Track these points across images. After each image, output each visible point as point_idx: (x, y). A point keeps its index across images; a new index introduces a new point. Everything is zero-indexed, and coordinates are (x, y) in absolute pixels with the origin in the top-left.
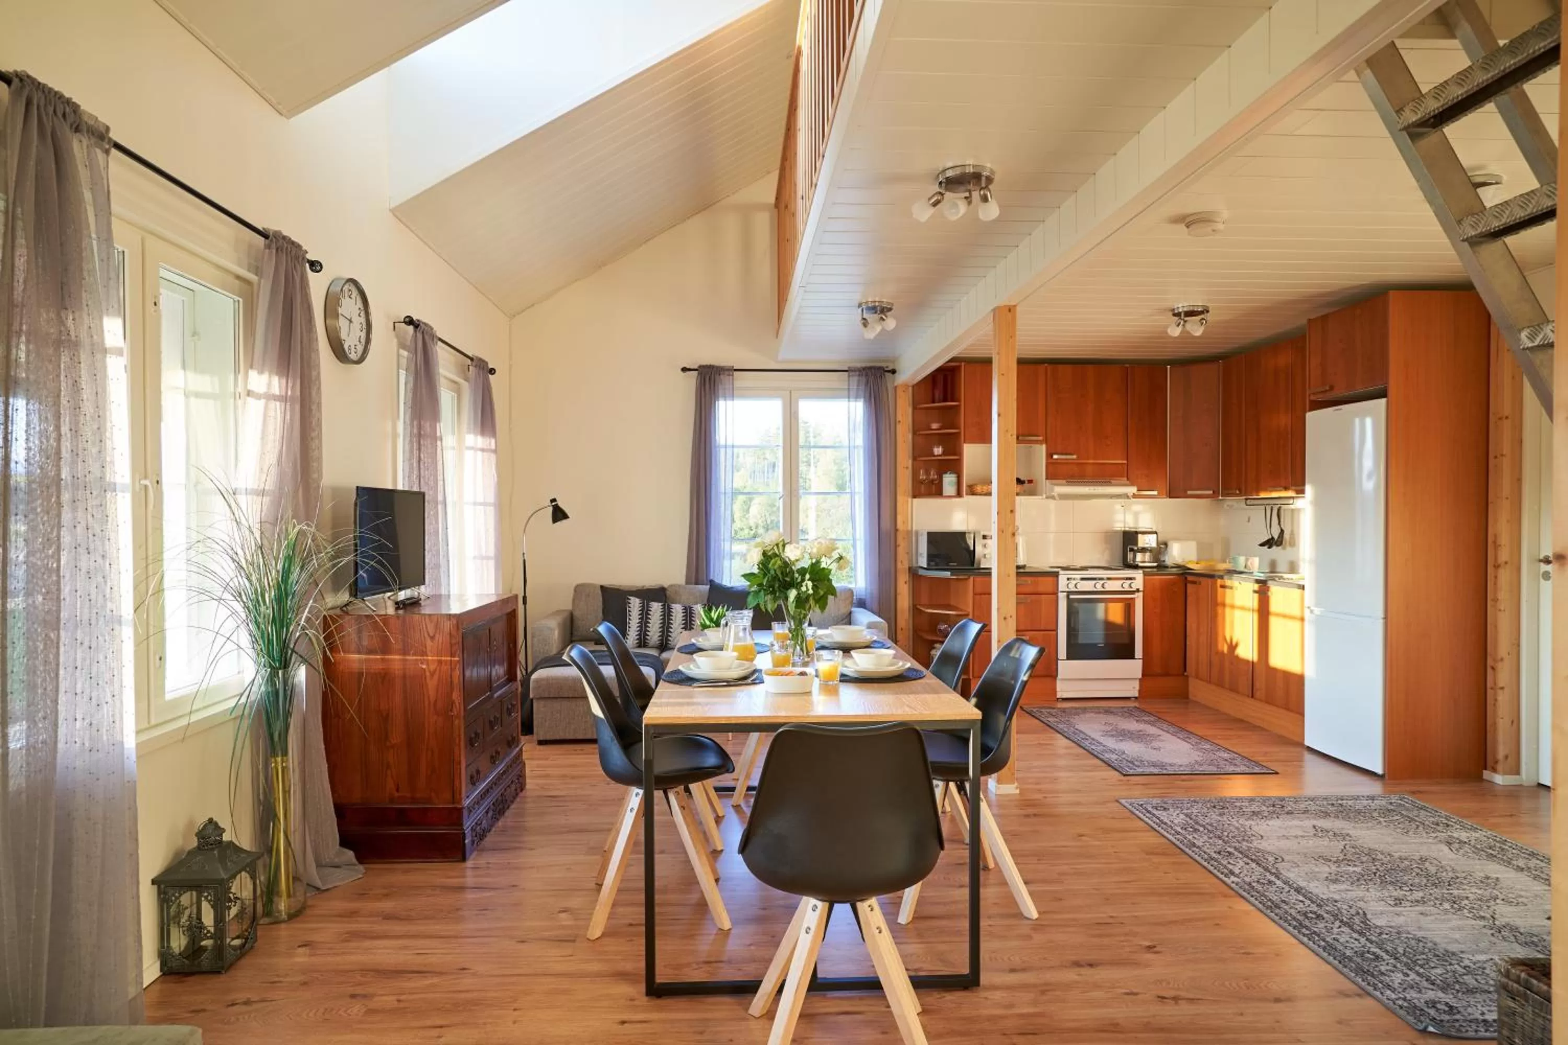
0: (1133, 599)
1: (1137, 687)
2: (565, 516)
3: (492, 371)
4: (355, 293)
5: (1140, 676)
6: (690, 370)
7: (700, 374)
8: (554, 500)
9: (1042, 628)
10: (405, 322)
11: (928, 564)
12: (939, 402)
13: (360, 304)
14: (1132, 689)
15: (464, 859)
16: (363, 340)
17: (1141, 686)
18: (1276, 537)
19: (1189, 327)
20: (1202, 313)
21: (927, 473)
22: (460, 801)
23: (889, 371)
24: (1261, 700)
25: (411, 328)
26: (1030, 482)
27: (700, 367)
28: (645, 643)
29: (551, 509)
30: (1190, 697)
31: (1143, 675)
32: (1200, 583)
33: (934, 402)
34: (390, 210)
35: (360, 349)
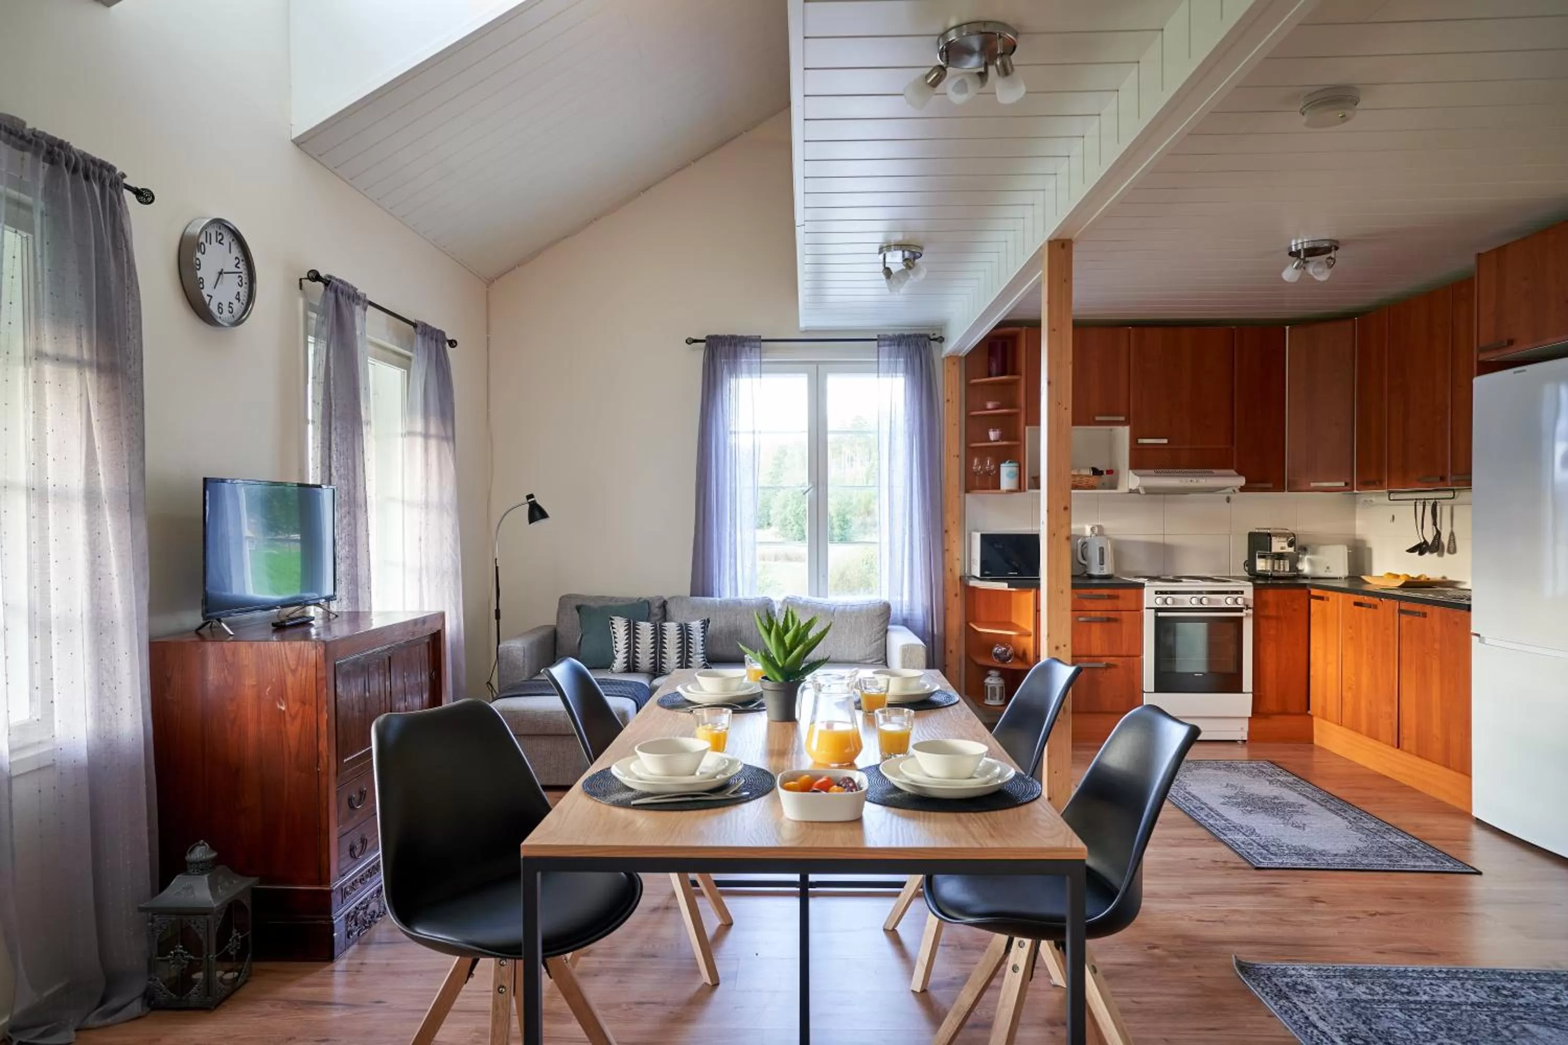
0: (1241, 618)
1: (1246, 728)
2: (544, 515)
3: (453, 343)
4: (227, 239)
5: (1250, 715)
6: (696, 341)
7: (708, 346)
8: (530, 496)
9: (1124, 653)
10: (309, 278)
11: (982, 574)
12: (997, 375)
13: (236, 252)
14: (1240, 731)
15: (330, 957)
16: (243, 298)
17: (1250, 727)
18: (1430, 541)
19: (1310, 270)
20: (1327, 250)
21: (982, 462)
22: (327, 881)
23: (935, 340)
24: (1409, 752)
25: (320, 285)
26: (1110, 472)
27: (708, 337)
28: (635, 667)
29: (528, 505)
30: (1315, 741)
31: (1253, 712)
32: (1328, 599)
33: (990, 375)
34: (292, 141)
35: (238, 307)
